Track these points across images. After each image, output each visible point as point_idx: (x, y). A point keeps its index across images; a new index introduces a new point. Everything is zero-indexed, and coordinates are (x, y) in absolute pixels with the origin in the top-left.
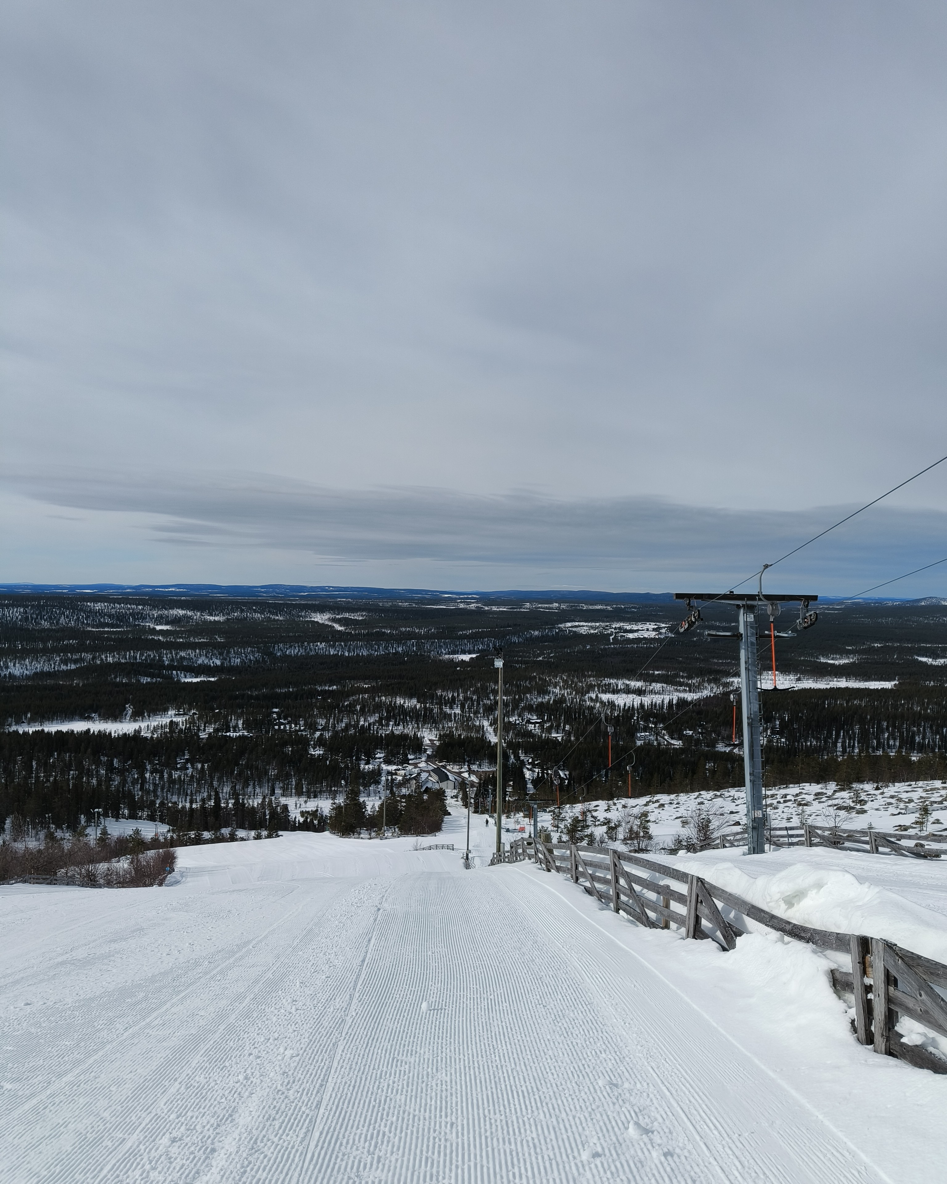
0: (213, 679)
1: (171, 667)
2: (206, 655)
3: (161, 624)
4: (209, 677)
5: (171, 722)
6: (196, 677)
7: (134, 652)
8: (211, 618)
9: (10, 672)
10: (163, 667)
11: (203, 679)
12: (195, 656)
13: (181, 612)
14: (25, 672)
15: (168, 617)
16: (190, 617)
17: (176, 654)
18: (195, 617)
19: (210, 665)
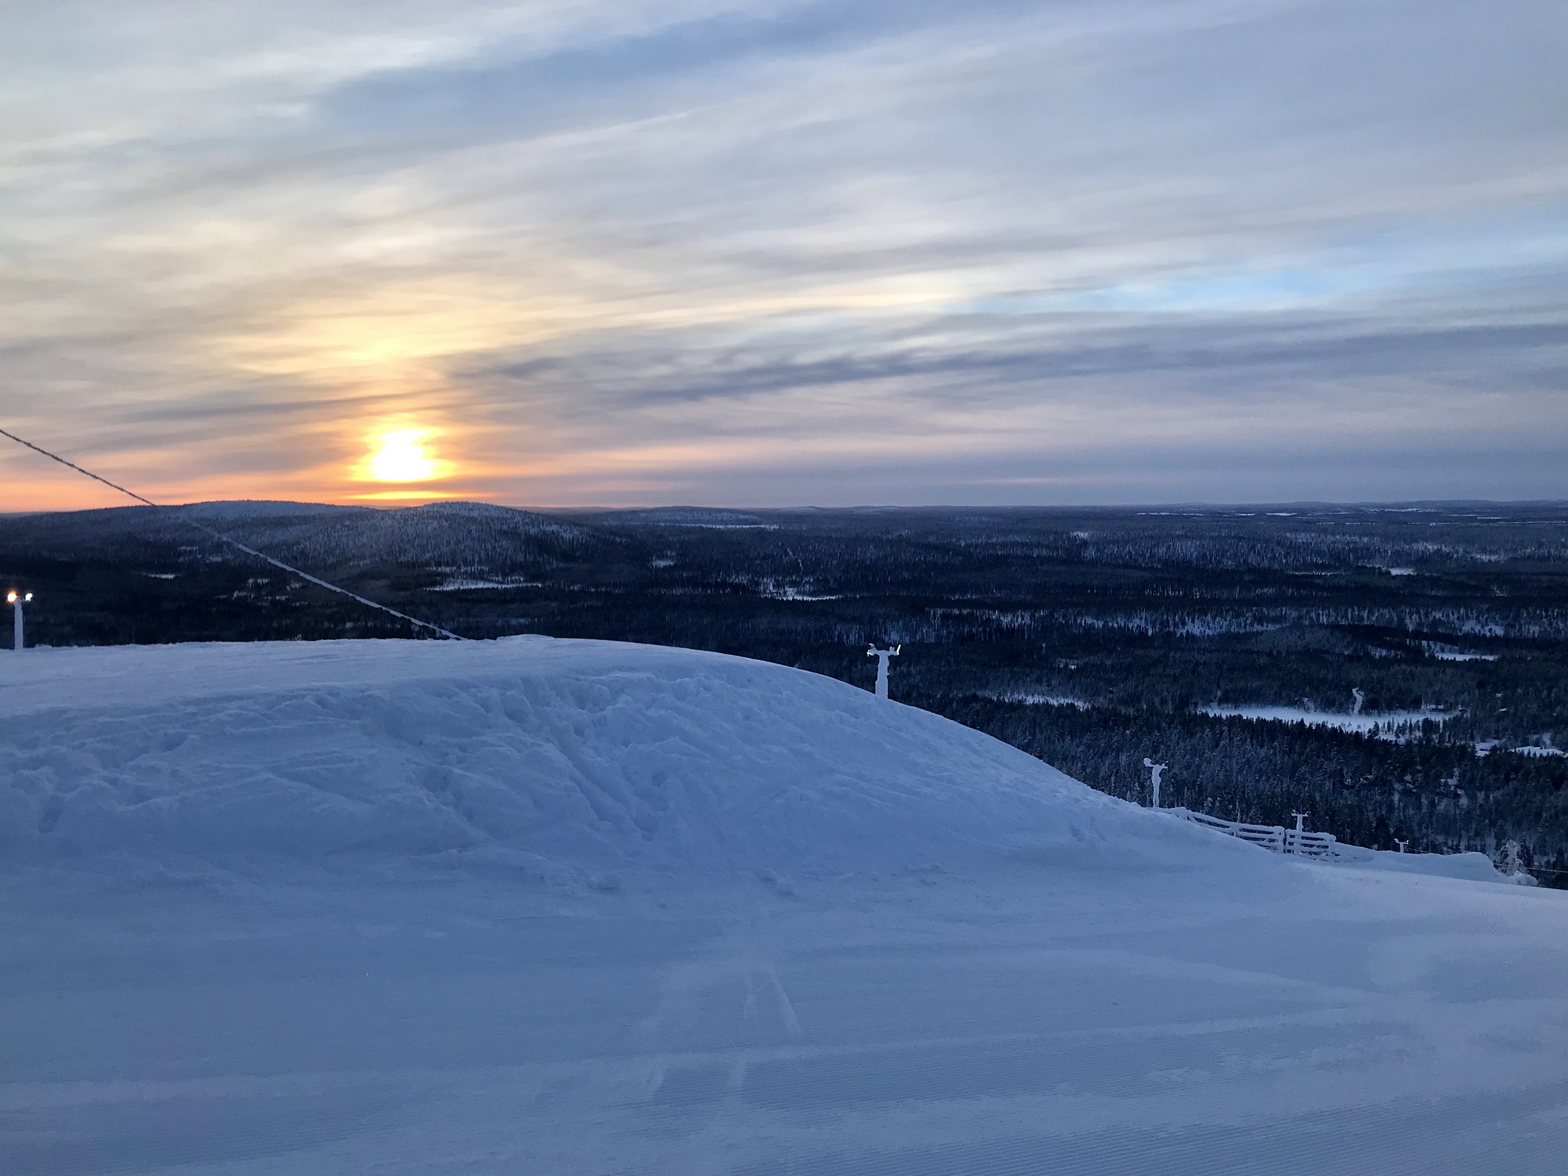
0: (1491, 658)
1: (1418, 635)
2: (1477, 618)
3: (1398, 565)
4: (1486, 654)
5: (1426, 721)
6: (1462, 653)
7: (1359, 611)
8: (1483, 557)
9: (1188, 631)
10: (1406, 634)
11: (1474, 657)
12: (1458, 618)
13: (1431, 547)
14: (1208, 631)
15: (1409, 554)
16: (1448, 556)
17: (1426, 615)
18: (1455, 556)
19: (1484, 635)
